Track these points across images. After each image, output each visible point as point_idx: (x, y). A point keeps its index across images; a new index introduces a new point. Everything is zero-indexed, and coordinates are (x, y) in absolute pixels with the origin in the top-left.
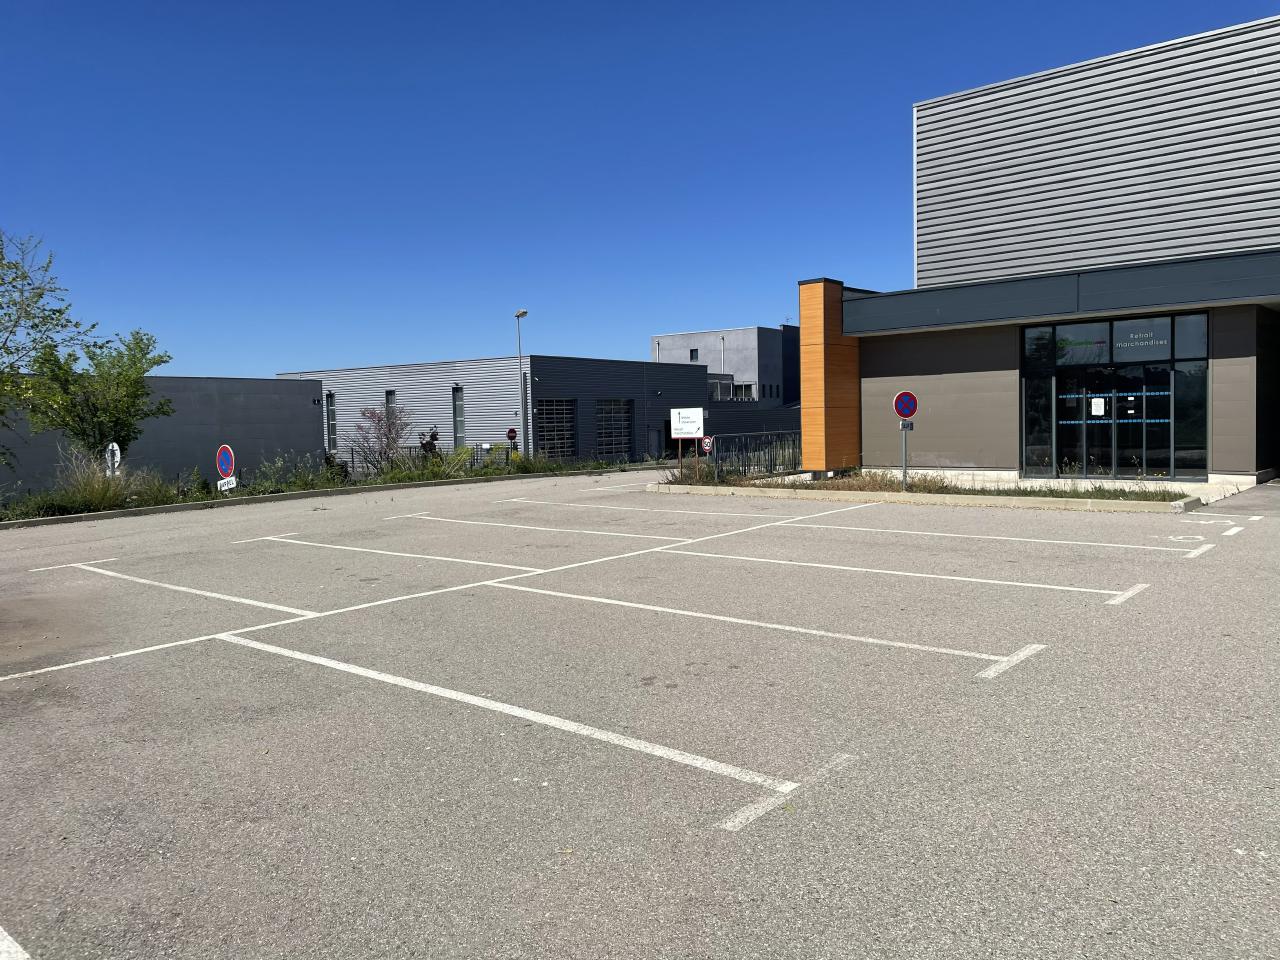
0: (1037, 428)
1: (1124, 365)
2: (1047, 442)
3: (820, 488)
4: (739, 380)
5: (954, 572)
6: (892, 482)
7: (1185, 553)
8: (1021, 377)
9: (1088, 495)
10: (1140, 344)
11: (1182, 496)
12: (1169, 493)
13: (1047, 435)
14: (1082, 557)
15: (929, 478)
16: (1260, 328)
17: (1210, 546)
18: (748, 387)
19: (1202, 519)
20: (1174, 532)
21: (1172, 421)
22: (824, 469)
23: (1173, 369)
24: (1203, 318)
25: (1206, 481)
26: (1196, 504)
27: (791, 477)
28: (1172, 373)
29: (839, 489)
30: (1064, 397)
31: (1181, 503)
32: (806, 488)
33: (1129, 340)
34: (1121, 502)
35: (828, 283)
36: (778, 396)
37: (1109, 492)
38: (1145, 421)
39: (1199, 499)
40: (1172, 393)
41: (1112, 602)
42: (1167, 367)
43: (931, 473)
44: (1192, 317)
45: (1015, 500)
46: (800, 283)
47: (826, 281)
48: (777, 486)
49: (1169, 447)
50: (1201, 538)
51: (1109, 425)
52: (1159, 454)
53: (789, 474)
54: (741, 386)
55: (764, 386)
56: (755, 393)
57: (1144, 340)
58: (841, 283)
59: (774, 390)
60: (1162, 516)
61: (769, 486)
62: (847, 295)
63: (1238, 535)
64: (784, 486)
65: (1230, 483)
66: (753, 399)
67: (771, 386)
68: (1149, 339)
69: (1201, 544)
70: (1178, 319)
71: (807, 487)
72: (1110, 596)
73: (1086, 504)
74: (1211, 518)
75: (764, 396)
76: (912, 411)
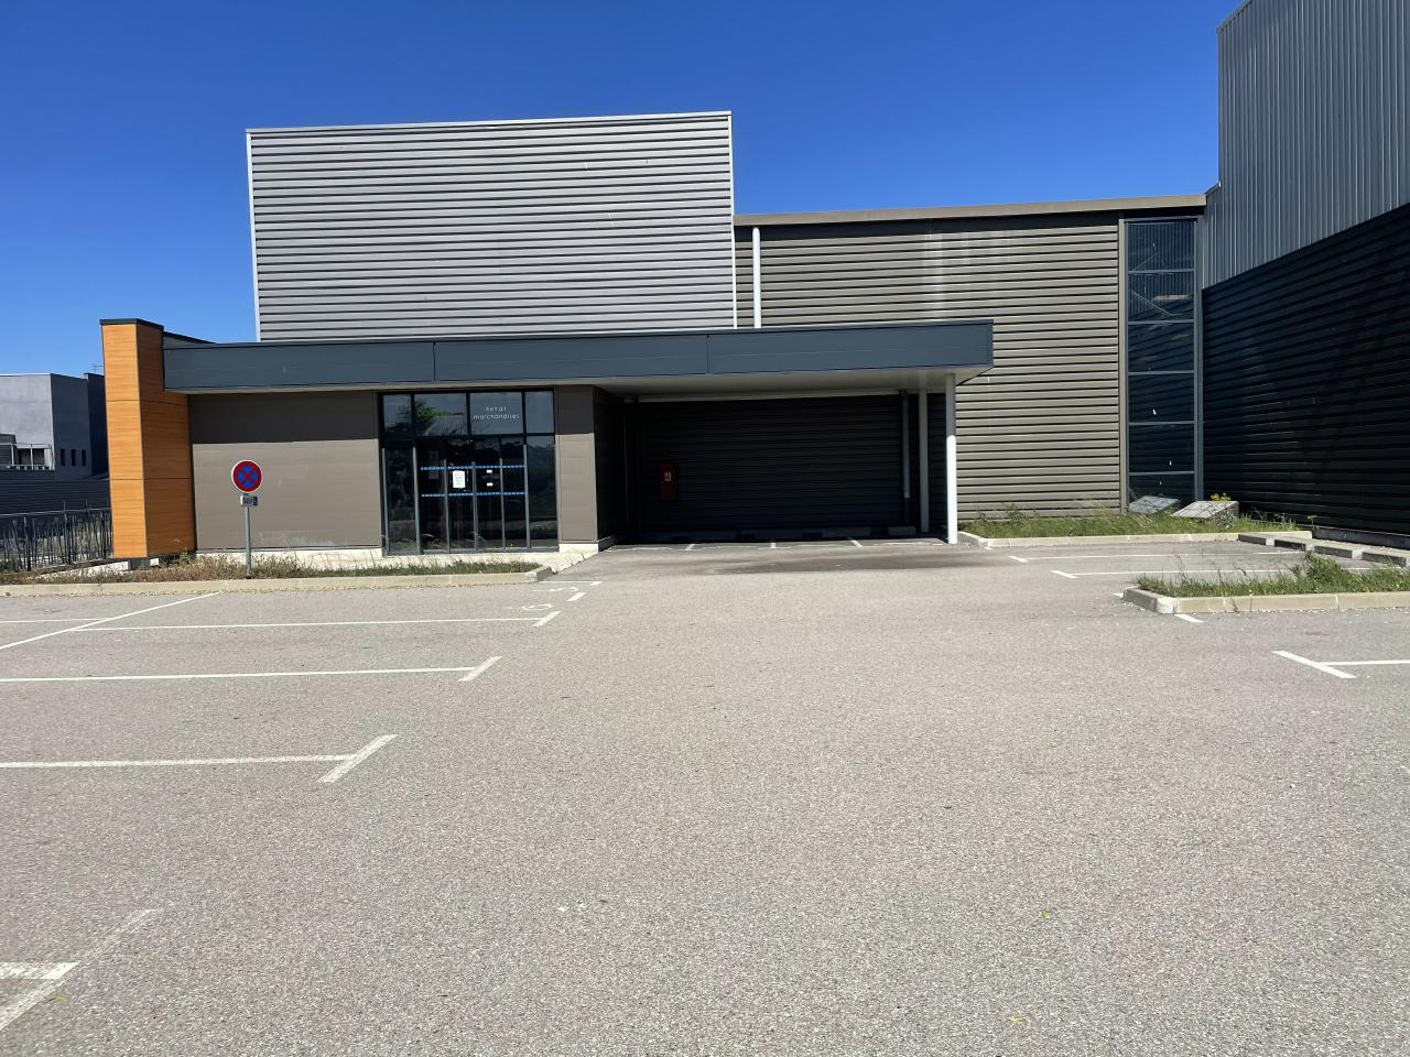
0: (399, 502)
1: (482, 438)
2: (410, 516)
3: (137, 580)
4: (25, 441)
5: (303, 667)
6: (233, 567)
7: (535, 622)
8: (381, 447)
9: (449, 570)
10: (497, 417)
11: (534, 566)
12: (524, 564)
13: (409, 509)
14: (440, 636)
15: (278, 561)
16: (597, 407)
17: (556, 613)
18: (39, 452)
19: (552, 587)
20: (527, 602)
21: (526, 493)
22: (145, 556)
23: (525, 443)
24: (549, 394)
25: (557, 550)
26: (547, 574)
27: (97, 569)
28: (525, 447)
29: (164, 580)
30: (426, 469)
31: (534, 573)
32: (118, 581)
33: (485, 413)
34: (481, 575)
35: (141, 324)
36: (84, 464)
37: (469, 565)
38: (502, 494)
39: (550, 569)
40: (525, 466)
41: (465, 679)
42: (521, 440)
43: (279, 555)
44: (539, 393)
45: (375, 580)
46: (104, 322)
47: (139, 322)
48: (76, 581)
49: (524, 518)
50: (550, 606)
51: (470, 498)
52: (516, 525)
53: (95, 564)
54: (28, 450)
55: (63, 451)
56: (49, 461)
57: (498, 413)
58: (161, 328)
59: (79, 457)
60: (517, 587)
61: (64, 581)
62: (168, 342)
63: (581, 600)
64: (87, 580)
65: (577, 551)
66: (47, 468)
67: (73, 451)
68: (503, 413)
69: (549, 611)
70: (528, 395)
71: (120, 579)
72: (464, 673)
73: (447, 580)
74: (559, 586)
75: (63, 463)
76: (256, 484)
